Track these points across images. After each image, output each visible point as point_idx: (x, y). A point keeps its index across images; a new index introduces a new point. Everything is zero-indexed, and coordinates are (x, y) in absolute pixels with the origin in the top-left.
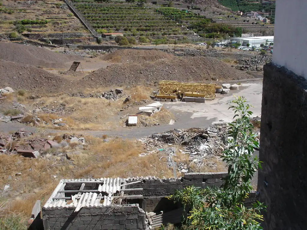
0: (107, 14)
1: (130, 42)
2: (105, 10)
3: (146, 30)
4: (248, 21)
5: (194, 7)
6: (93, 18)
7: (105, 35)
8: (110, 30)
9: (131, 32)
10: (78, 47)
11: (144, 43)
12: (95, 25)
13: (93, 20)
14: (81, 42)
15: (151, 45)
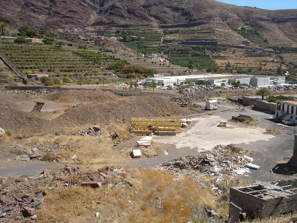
0: (29, 55)
1: (55, 83)
2: (26, 52)
3: (69, 71)
4: (155, 63)
6: (17, 59)
7: (31, 76)
8: (34, 71)
9: (55, 73)
10: (6, 87)
11: (68, 84)
12: (19, 66)
13: (16, 61)
14: (7, 82)
15: (75, 86)
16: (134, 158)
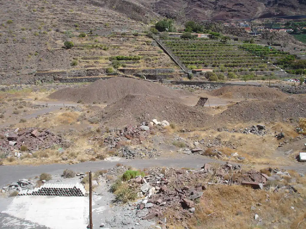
0: (194, 50)
1: (219, 78)
2: (192, 47)
3: (233, 66)
5: (273, 44)
6: (182, 54)
7: (196, 71)
8: (199, 66)
9: (219, 68)
10: (172, 82)
11: (232, 79)
12: (184, 61)
13: (182, 56)
14: (173, 77)
15: (240, 81)
16: (301, 162)
